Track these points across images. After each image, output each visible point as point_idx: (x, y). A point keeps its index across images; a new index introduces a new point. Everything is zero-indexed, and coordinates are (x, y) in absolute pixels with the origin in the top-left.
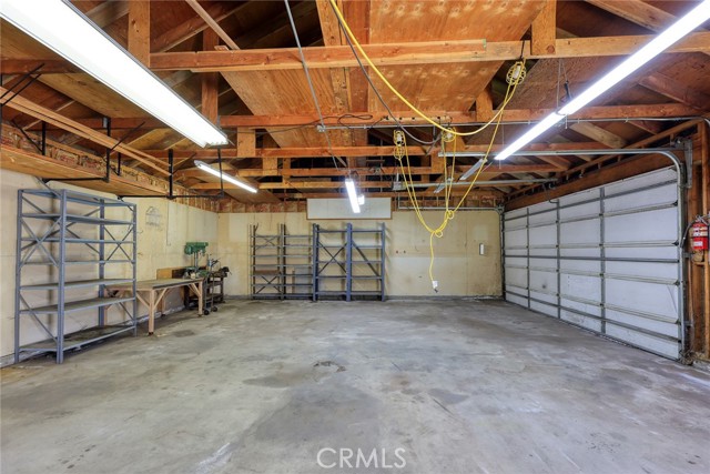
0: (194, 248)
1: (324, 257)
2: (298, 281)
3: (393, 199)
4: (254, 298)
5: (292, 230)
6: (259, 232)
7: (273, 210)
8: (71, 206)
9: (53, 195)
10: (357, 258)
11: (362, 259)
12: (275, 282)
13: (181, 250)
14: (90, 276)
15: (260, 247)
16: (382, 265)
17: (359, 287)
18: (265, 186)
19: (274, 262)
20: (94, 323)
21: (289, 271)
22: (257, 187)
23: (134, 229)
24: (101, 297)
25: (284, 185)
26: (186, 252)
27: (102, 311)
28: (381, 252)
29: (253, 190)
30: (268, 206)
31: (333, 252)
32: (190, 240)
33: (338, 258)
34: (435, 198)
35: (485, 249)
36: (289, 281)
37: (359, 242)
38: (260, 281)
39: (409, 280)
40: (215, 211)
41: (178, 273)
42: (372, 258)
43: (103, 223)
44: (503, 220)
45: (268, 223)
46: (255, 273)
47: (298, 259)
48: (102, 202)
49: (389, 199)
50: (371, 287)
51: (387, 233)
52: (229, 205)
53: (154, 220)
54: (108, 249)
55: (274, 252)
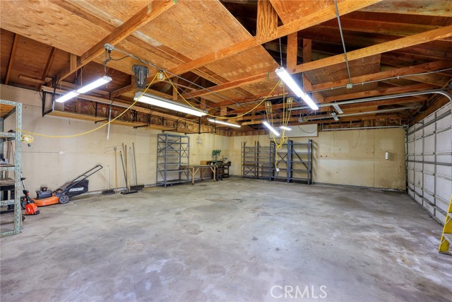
0: (216, 153)
1: (277, 158)
2: (265, 170)
3: (319, 125)
4: (244, 177)
5: (262, 144)
6: (246, 145)
7: (253, 134)
8: (169, 138)
9: (165, 135)
10: (296, 160)
11: (299, 160)
12: (253, 170)
13: (211, 153)
14: (177, 162)
15: (247, 153)
16: (312, 164)
17: (297, 176)
18: (244, 124)
19: (253, 160)
20: (178, 178)
21: (260, 165)
22: (240, 125)
23: (189, 146)
24: (180, 169)
25: (252, 123)
26: (213, 155)
27: (180, 173)
28: (311, 156)
29: (239, 126)
30: (251, 132)
31: (283, 156)
32: (215, 149)
33: (285, 159)
34: (349, 122)
35: (389, 156)
36: (260, 170)
37: (298, 150)
38: (246, 169)
39: (329, 174)
40: (228, 136)
41: (209, 163)
42: (305, 160)
43: (180, 144)
44: (407, 134)
45: (250, 140)
46: (244, 165)
47: (264, 159)
48: (181, 137)
49: (316, 125)
50: (305, 177)
51: (315, 145)
52: (234, 133)
53: (200, 141)
54: (182, 152)
55: (253, 155)
